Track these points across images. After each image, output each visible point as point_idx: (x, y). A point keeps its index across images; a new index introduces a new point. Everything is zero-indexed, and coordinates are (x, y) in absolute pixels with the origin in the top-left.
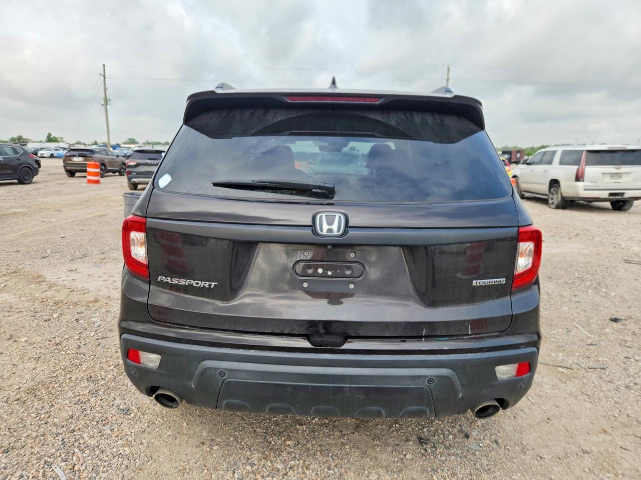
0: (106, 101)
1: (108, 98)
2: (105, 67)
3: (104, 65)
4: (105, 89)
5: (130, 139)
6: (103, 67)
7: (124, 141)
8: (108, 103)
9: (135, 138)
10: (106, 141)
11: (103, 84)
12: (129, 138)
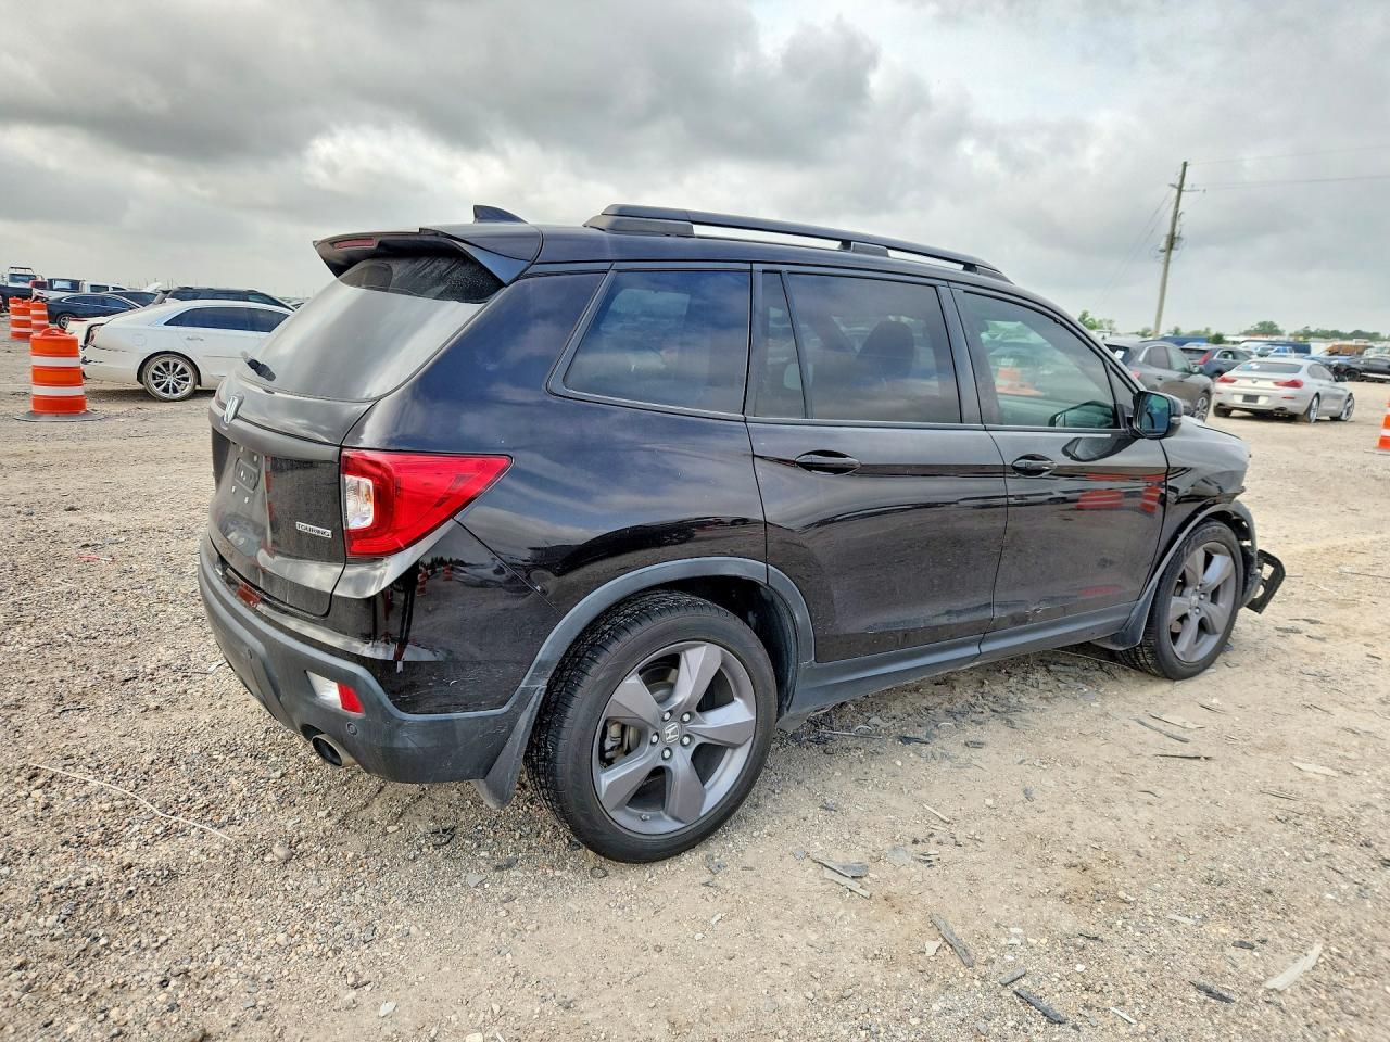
0: (1172, 241)
1: (1176, 235)
2: (1188, 168)
3: (1185, 164)
4: (1176, 216)
5: (1263, 324)
6: (1181, 169)
7: (1248, 328)
8: (1175, 246)
9: (1276, 323)
10: (1152, 326)
11: (1173, 205)
12: (1262, 320)
